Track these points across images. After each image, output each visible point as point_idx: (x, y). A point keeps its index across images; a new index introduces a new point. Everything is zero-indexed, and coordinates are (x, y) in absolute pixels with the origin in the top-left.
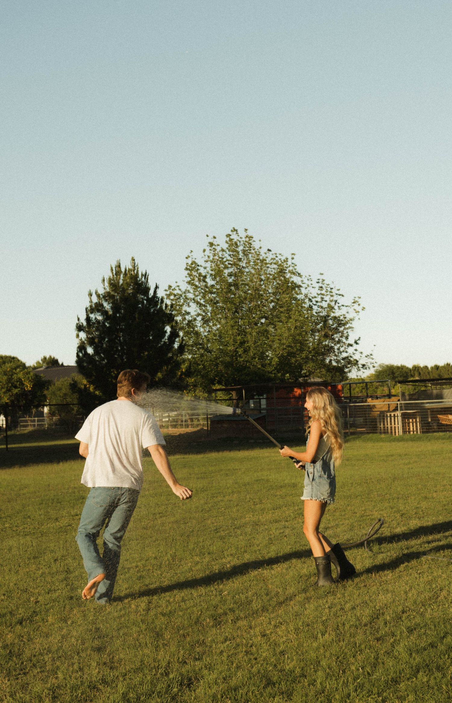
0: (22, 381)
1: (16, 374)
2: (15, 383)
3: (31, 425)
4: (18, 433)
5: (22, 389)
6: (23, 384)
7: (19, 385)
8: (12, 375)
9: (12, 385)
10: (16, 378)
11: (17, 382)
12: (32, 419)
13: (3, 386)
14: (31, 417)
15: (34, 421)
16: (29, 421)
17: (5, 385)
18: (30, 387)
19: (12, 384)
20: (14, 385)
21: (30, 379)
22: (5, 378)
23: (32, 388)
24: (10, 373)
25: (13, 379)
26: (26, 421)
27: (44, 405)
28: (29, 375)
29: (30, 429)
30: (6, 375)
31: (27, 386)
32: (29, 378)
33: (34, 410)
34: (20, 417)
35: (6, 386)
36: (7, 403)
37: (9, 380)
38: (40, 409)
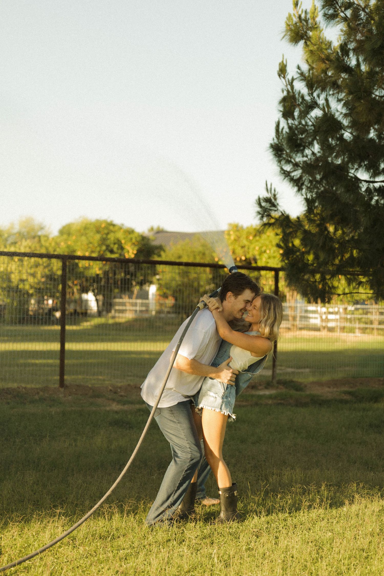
0: (121, 243)
1: (114, 232)
2: (112, 246)
3: (130, 310)
4: (111, 321)
5: (120, 255)
6: (122, 248)
7: (118, 249)
8: (107, 234)
9: (107, 249)
10: (112, 239)
11: (115, 244)
12: (134, 301)
13: (94, 250)
14: (132, 298)
15: (136, 305)
16: (128, 304)
17: (96, 247)
18: (133, 253)
19: (108, 246)
20: (110, 248)
21: (134, 240)
22: (98, 237)
23: (136, 255)
24: (106, 231)
25: (108, 239)
26: (124, 304)
27: (151, 283)
28: (131, 236)
29: (129, 316)
30: (98, 232)
31: (128, 252)
32: (131, 239)
33: (136, 289)
34: (115, 298)
35: (98, 249)
36: (98, 275)
37: (103, 241)
38: (146, 287)
